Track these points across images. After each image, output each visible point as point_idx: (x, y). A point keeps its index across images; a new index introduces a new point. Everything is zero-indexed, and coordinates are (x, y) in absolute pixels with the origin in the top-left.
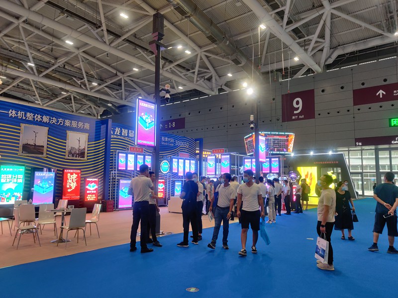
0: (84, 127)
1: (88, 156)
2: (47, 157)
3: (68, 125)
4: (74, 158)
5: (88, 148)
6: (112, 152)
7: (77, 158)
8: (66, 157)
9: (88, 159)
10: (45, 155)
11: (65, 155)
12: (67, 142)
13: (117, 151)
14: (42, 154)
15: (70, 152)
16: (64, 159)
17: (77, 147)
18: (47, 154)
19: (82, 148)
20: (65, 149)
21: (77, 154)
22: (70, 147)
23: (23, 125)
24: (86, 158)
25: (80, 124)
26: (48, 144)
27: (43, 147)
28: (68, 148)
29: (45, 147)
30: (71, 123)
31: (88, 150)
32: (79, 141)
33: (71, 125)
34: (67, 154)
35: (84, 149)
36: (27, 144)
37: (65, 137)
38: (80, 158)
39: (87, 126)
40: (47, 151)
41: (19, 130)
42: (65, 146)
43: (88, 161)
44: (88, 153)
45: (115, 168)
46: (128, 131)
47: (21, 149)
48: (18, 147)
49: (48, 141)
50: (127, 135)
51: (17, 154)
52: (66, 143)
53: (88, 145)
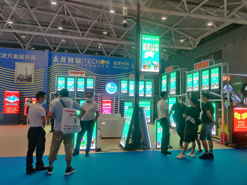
0: (30, 58)
3: (16, 58)
4: (22, 82)
5: (35, 74)
7: (25, 83)
8: (15, 82)
9: (35, 83)
11: (14, 81)
12: (16, 70)
15: (18, 78)
16: (13, 83)
17: (24, 74)
19: (29, 74)
20: (14, 76)
21: (25, 79)
22: (18, 75)
24: (33, 82)
25: (27, 57)
26: (0, 73)
28: (16, 75)
30: (19, 56)
31: (34, 76)
32: (26, 69)
33: (19, 58)
34: (16, 79)
35: (31, 75)
37: (13, 67)
38: (27, 83)
39: (33, 57)
42: (14, 74)
43: (35, 84)
44: (34, 79)
46: (75, 59)
49: (0, 71)
50: (73, 62)
53: (35, 72)
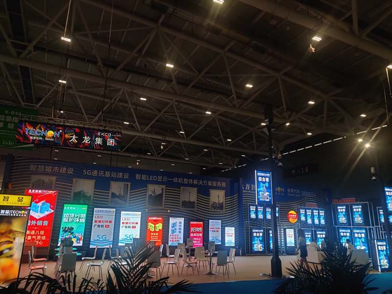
0: (221, 185)
1: (226, 209)
2: (197, 210)
3: (210, 185)
4: (214, 210)
5: (226, 202)
6: (244, 204)
7: (218, 211)
9: (226, 211)
10: (196, 209)
11: (209, 209)
13: (249, 203)
14: (194, 208)
15: (213, 206)
16: (208, 211)
17: (217, 202)
18: (197, 208)
19: (221, 202)
20: (209, 204)
21: (217, 207)
23: (182, 188)
24: (224, 210)
25: (219, 183)
26: (197, 200)
27: (195, 202)
28: (211, 203)
29: (196, 203)
30: (212, 183)
31: (225, 204)
32: (219, 197)
33: (212, 185)
34: (210, 207)
35: (223, 203)
36: (185, 201)
37: (208, 195)
38: (220, 211)
39: (224, 184)
40: (197, 205)
41: (180, 191)
42: (209, 201)
44: (226, 206)
45: (248, 218)
47: (181, 205)
48: (179, 204)
49: (198, 198)
51: (178, 209)
52: (209, 199)
53: (225, 199)
